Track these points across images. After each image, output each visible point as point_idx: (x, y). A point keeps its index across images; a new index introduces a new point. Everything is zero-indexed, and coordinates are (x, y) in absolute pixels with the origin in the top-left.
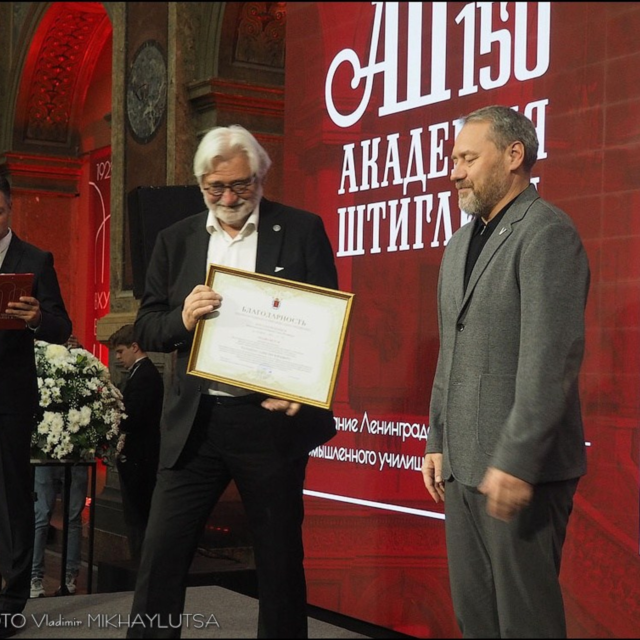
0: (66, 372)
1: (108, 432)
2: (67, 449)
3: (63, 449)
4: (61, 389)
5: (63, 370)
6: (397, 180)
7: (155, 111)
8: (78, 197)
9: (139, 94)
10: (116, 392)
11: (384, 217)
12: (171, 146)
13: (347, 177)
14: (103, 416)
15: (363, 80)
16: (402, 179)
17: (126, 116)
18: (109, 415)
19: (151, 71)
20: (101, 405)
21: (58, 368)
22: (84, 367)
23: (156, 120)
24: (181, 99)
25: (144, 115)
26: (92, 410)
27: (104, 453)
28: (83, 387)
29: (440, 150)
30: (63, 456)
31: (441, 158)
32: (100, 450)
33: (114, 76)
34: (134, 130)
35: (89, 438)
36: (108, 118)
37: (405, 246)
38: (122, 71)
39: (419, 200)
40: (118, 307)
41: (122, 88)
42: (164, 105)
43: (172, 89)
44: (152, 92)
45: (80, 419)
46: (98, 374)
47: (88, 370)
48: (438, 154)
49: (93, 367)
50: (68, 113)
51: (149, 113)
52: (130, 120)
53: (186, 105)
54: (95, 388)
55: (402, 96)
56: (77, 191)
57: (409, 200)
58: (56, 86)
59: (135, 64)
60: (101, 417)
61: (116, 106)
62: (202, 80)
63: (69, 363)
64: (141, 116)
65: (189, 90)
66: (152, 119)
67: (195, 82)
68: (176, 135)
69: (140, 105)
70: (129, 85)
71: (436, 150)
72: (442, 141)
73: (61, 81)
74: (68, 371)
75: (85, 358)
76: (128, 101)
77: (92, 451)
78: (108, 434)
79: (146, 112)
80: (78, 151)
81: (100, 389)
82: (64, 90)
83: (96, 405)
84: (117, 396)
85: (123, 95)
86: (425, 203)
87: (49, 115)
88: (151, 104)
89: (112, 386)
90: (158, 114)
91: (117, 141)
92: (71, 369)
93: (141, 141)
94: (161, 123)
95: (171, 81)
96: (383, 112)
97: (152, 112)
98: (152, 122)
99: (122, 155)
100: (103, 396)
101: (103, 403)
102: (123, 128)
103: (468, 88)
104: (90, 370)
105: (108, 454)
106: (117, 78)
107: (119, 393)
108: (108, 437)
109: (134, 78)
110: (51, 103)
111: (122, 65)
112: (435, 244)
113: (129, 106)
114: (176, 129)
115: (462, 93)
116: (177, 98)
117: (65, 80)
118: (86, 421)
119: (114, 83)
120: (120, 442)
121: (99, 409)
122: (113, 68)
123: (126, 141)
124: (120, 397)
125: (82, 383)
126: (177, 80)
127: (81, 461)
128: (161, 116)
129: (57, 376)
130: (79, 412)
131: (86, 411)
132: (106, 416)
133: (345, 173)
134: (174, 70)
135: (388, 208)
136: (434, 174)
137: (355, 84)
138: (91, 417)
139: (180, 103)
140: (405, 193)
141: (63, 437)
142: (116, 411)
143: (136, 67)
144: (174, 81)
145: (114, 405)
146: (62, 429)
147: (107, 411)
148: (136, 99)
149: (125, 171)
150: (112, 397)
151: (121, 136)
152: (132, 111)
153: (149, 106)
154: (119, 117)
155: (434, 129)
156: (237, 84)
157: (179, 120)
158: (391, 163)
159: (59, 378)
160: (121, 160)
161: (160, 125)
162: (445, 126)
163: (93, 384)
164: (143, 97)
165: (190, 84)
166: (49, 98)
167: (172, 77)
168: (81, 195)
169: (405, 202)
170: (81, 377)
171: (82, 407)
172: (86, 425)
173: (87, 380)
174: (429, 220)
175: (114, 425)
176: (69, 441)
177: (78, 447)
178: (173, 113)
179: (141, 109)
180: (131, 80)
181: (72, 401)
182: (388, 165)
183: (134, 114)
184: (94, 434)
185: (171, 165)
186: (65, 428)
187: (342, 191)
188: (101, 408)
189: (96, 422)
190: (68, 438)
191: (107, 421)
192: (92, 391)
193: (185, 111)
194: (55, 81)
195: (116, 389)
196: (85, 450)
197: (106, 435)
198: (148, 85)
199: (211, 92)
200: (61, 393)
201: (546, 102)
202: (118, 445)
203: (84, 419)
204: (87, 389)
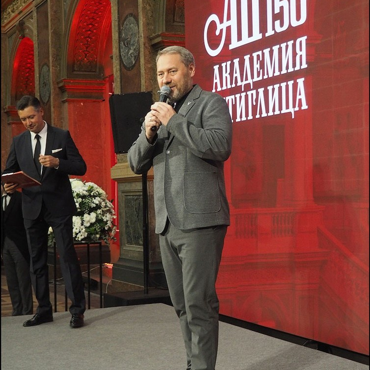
0: (82, 195)
1: (106, 226)
2: (84, 235)
3: (81, 235)
4: (79, 204)
5: (80, 194)
6: (239, 84)
7: (134, 52)
8: (104, 102)
9: (126, 44)
10: (109, 204)
11: (234, 103)
12: (143, 71)
13: (216, 83)
14: (103, 217)
15: (221, 30)
16: (241, 83)
17: (120, 56)
18: (106, 217)
19: (131, 30)
20: (101, 211)
21: (77, 193)
22: (91, 192)
23: (135, 57)
24: (147, 45)
25: (129, 54)
26: (96, 214)
27: (104, 237)
28: (91, 202)
29: (258, 66)
30: (82, 239)
31: (259, 70)
32: (102, 235)
33: (113, 35)
34: (125, 63)
35: (95, 229)
36: (112, 58)
37: (244, 119)
38: (117, 31)
39: (249, 93)
40: (121, 160)
41: (118, 41)
42: (138, 49)
43: (141, 40)
44: (132, 42)
45: (90, 219)
46: (99, 195)
47: (94, 193)
48: (257, 68)
49: (96, 191)
50: (96, 55)
51: (131, 53)
52: (122, 58)
53: (149, 48)
54: (97, 202)
55: (239, 38)
56: (103, 98)
57: (245, 94)
58: (88, 41)
59: (123, 27)
60: (102, 218)
61: (115, 50)
62: (157, 34)
63: (84, 190)
64: (128, 55)
65: (151, 39)
66: (133, 57)
67: (154, 35)
68: (145, 65)
69: (127, 49)
70: (121, 39)
71: (256, 66)
72: (259, 61)
73: (91, 38)
74: (83, 194)
75: (92, 187)
76: (121, 48)
77: (98, 236)
78: (106, 227)
79: (130, 53)
80: (103, 76)
81: (101, 203)
82: (93, 43)
83: (99, 211)
84: (110, 206)
85: (118, 45)
86: (252, 94)
87: (86, 58)
88: (132, 48)
89: (107, 201)
90: (135, 53)
91: (116, 70)
92: (84, 193)
93: (128, 69)
94: (137, 58)
95: (141, 35)
96: (231, 47)
97: (133, 52)
98: (133, 58)
99: (119, 77)
100: (102, 207)
101: (102, 210)
102: (119, 63)
103: (270, 32)
104: (95, 194)
105: (107, 237)
106: (115, 36)
107: (112, 205)
108: (106, 228)
109: (123, 35)
110: (86, 51)
111: (117, 28)
112: (258, 116)
113: (121, 50)
114: (145, 61)
115: (267, 35)
116: (144, 44)
117: (93, 38)
118: (94, 220)
119: (113, 38)
120: (113, 231)
121: (100, 214)
122: (112, 30)
123: (121, 70)
124: (112, 207)
125: (91, 200)
126: (143, 35)
127: (93, 242)
128: (137, 54)
129: (78, 197)
130: (89, 215)
131: (93, 215)
132: (104, 217)
133: (215, 81)
134: (142, 29)
135: (235, 98)
136: (256, 79)
137: (217, 33)
138: (96, 218)
139: (146, 47)
140: (243, 90)
141: (81, 229)
142: (110, 214)
143: (124, 29)
144: (142, 35)
145: (109, 211)
146: (80, 225)
147: (105, 215)
148: (125, 47)
149: (121, 86)
150: (108, 207)
151: (118, 67)
152: (123, 53)
153: (131, 50)
154: (117, 57)
155: (255, 55)
156: (175, 35)
157: (146, 56)
158: (236, 74)
159: (78, 198)
160: (119, 80)
161: (137, 60)
162: (260, 53)
163: (97, 201)
164: (128, 45)
165: (151, 36)
166: (85, 47)
167: (141, 33)
168: (105, 100)
169: (243, 95)
170: (90, 197)
171: (91, 213)
172: (93, 222)
173: (93, 199)
174: (254, 104)
175: (109, 222)
176: (85, 231)
177: (90, 234)
178: (143, 53)
179: (128, 51)
180: (122, 36)
181: (85, 210)
182: (235, 75)
183: (124, 54)
184: (98, 227)
185: (143, 81)
186: (82, 224)
187: (214, 91)
188: (102, 213)
189: (99, 221)
190: (84, 230)
191: (105, 220)
192: (97, 205)
193: (149, 51)
194: (88, 38)
195: (110, 203)
196: (94, 235)
197: (105, 228)
198: (130, 38)
199: (162, 40)
200: (79, 206)
201: (306, 37)
202: (112, 232)
203: (92, 219)
204: (93, 203)
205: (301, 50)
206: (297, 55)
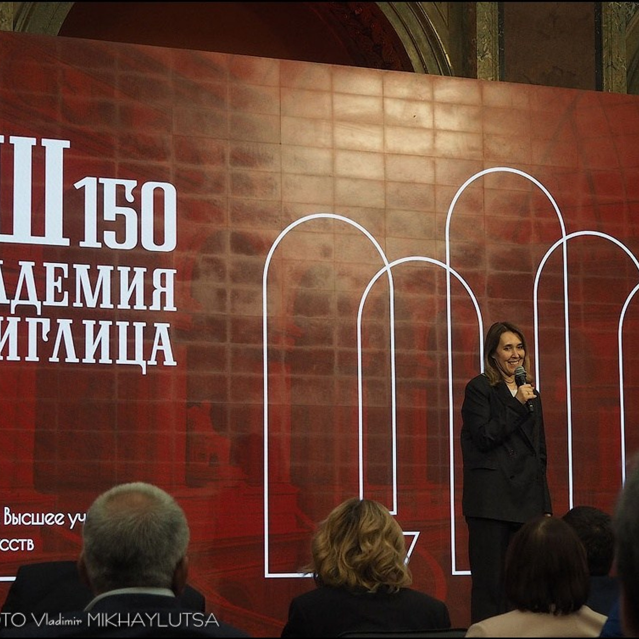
6: (4, 300)
16: (9, 300)
29: (59, 284)
31: (60, 291)
37: (13, 357)
39: (32, 321)
48: (56, 287)
57: (18, 319)
72: (60, 278)
86: (40, 324)
103: (91, 243)
112: (54, 359)
115: (83, 244)
136: (50, 301)
140: (13, 313)
155: (50, 267)
162: (64, 266)
169: (14, 320)
201: (174, 271)
205: (163, 285)
206: (155, 291)
